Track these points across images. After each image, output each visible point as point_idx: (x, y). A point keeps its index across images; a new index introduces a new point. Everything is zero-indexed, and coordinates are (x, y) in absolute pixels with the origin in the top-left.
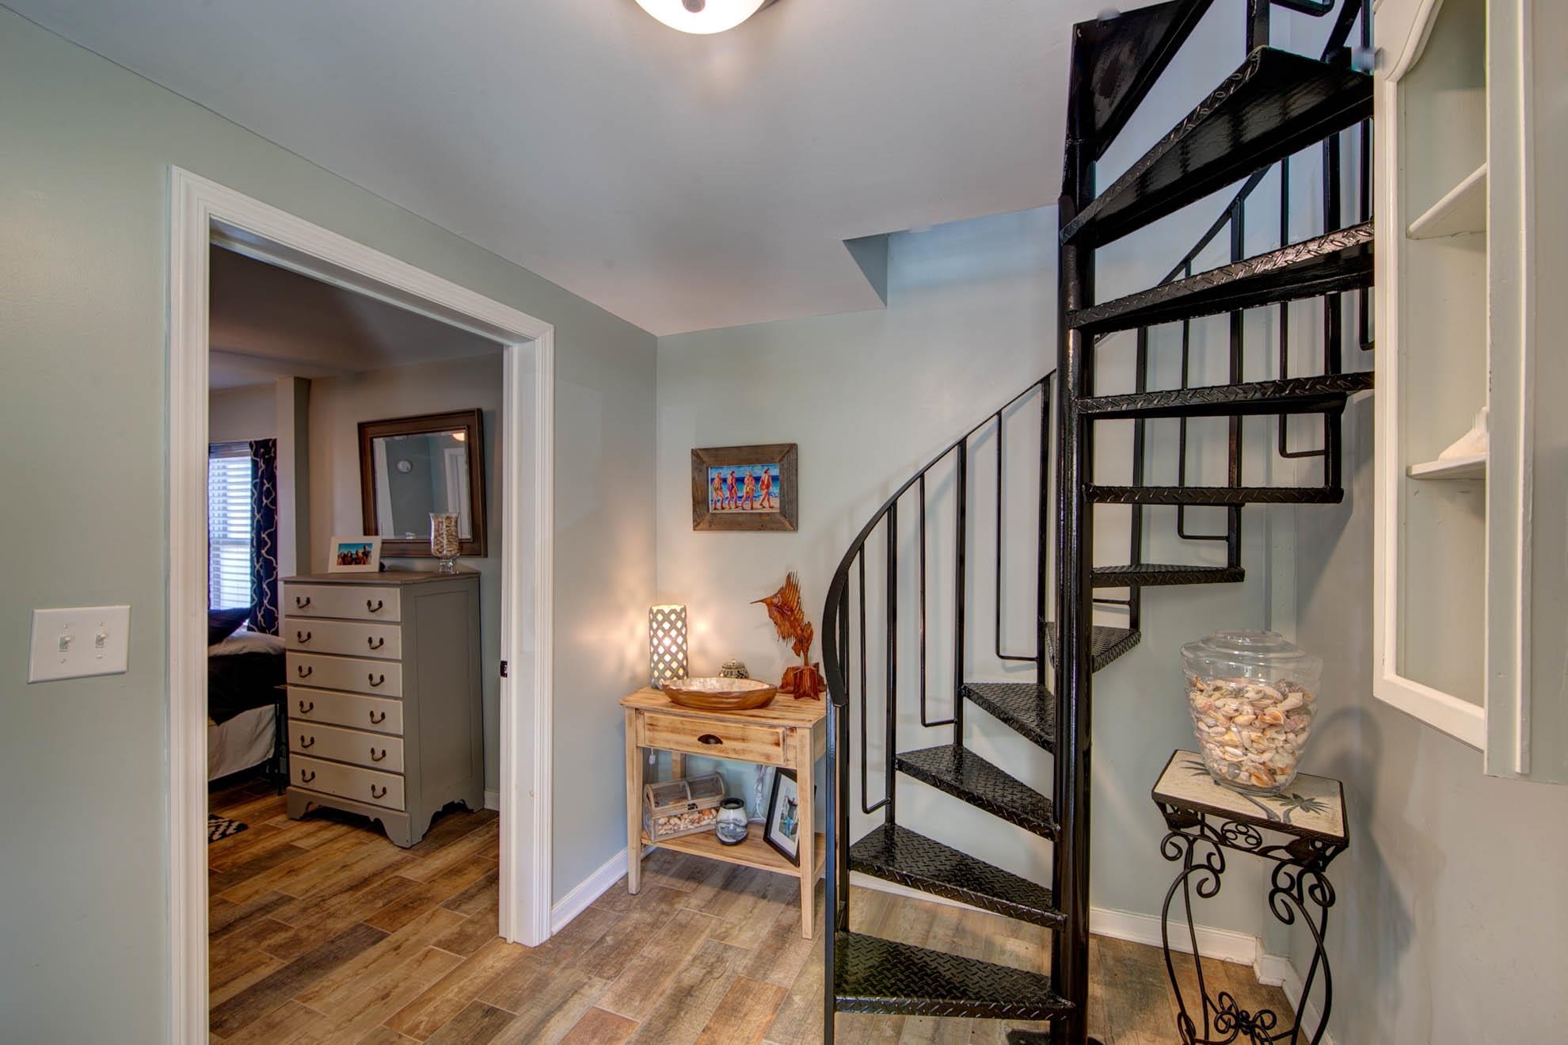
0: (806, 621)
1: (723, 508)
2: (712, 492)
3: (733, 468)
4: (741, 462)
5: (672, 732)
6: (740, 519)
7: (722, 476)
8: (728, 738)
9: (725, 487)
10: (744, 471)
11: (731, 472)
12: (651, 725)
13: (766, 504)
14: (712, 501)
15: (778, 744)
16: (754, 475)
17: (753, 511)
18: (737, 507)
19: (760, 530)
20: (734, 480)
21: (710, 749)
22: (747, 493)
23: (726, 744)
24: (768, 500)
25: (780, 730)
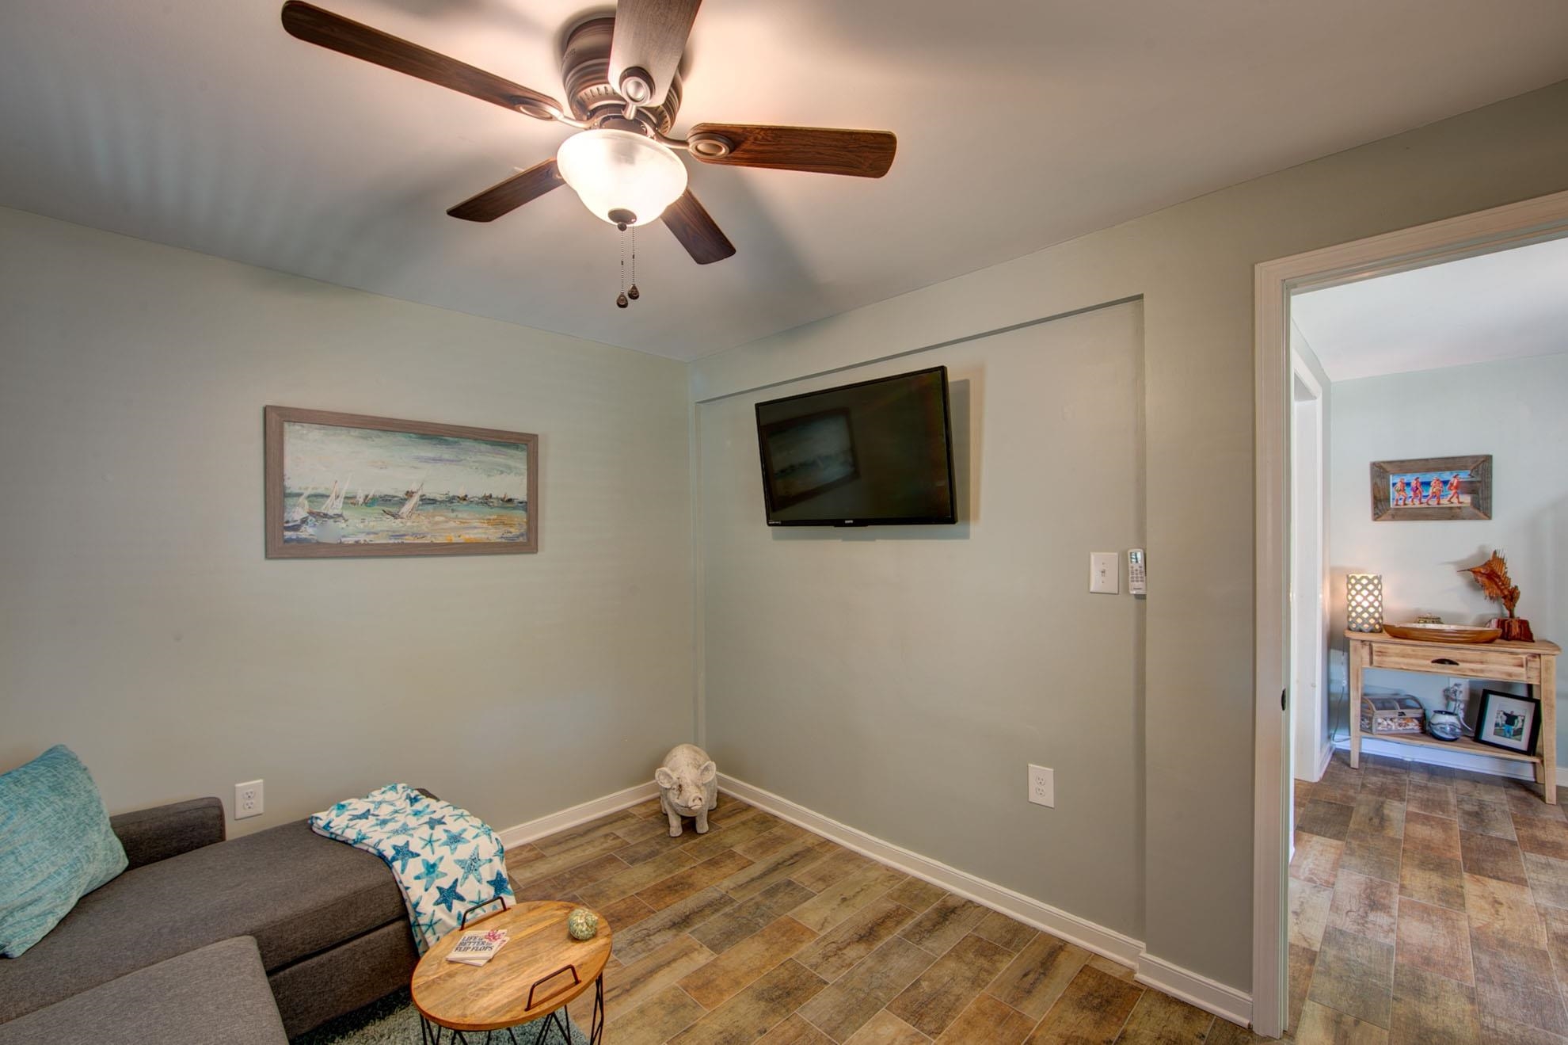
0: (1513, 584)
1: (1405, 504)
2: (1393, 493)
3: (1417, 475)
4: (1429, 470)
5: (1403, 657)
6: (1428, 512)
7: (1405, 481)
8: (1463, 661)
9: (1408, 489)
10: (1432, 477)
11: (1415, 478)
12: (1380, 652)
13: (1455, 500)
14: (1393, 499)
15: (1522, 666)
16: (1442, 480)
17: (1441, 506)
18: (1421, 503)
19: (1450, 519)
20: (1419, 484)
21: (1443, 668)
22: (1433, 493)
23: (1462, 665)
24: (1458, 497)
25: (1524, 657)
